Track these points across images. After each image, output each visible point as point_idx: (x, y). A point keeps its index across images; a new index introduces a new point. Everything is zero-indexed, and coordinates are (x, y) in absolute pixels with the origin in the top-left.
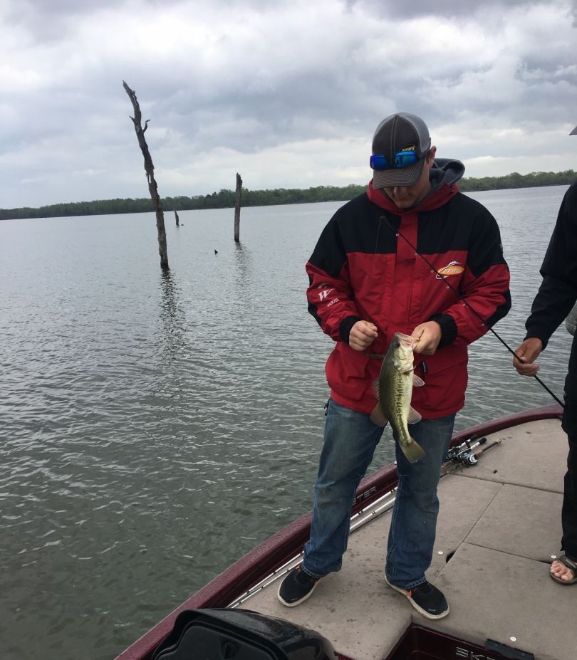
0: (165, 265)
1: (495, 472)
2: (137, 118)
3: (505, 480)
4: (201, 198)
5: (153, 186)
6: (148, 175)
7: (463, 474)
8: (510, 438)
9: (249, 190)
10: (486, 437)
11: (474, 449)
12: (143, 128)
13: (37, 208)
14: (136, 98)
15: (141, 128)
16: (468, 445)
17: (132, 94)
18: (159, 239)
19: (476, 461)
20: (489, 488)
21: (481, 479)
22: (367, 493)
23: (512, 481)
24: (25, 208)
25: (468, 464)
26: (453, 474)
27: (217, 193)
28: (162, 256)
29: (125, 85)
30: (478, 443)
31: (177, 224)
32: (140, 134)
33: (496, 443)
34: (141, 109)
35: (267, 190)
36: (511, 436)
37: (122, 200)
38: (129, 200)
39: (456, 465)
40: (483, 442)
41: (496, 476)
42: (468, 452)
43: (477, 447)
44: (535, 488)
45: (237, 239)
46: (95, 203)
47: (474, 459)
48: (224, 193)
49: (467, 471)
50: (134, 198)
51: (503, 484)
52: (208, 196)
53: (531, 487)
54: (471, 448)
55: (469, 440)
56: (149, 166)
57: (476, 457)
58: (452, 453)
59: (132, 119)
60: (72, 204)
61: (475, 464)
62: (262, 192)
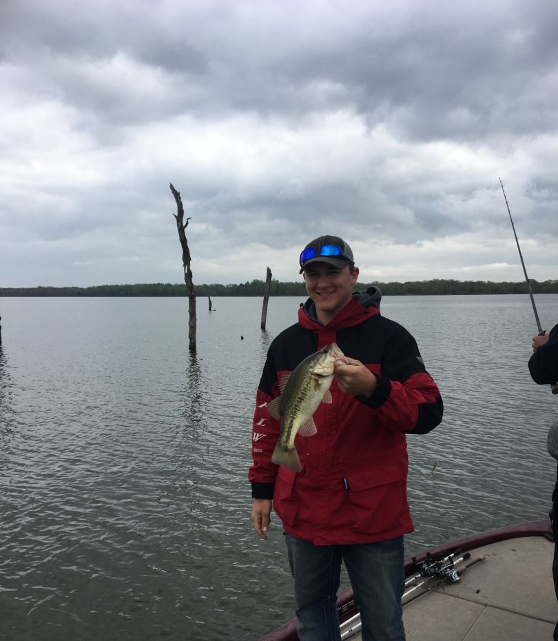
0: (193, 348)
1: (478, 592)
2: (180, 216)
3: (486, 602)
4: (235, 286)
5: (189, 275)
6: (184, 266)
7: (445, 591)
8: (495, 555)
9: (280, 282)
10: (471, 552)
11: (458, 564)
12: (184, 225)
13: (85, 287)
14: (180, 198)
15: (182, 224)
16: (451, 560)
17: (177, 195)
18: (189, 323)
19: (458, 579)
20: (471, 610)
21: (463, 599)
22: (345, 607)
23: (495, 604)
24: (73, 288)
25: (450, 581)
26: (435, 591)
27: (250, 283)
28: (191, 339)
29: (172, 187)
30: (462, 559)
31: (210, 309)
32: (181, 230)
33: (480, 560)
34: (184, 208)
35: (296, 282)
36: (495, 552)
37: (162, 285)
38: (169, 285)
39: (438, 581)
40: (467, 557)
41: (479, 597)
42: (452, 567)
43: (460, 562)
44: (519, 614)
45: (263, 327)
46: (138, 286)
47: (456, 576)
48: (256, 283)
49: (449, 589)
50: (173, 284)
51: (486, 606)
52: (241, 285)
53: (514, 612)
54: (455, 563)
55: (452, 555)
56: (187, 258)
57: (459, 574)
58: (435, 568)
59: (175, 216)
60: (117, 286)
61: (457, 582)
62: (292, 284)
